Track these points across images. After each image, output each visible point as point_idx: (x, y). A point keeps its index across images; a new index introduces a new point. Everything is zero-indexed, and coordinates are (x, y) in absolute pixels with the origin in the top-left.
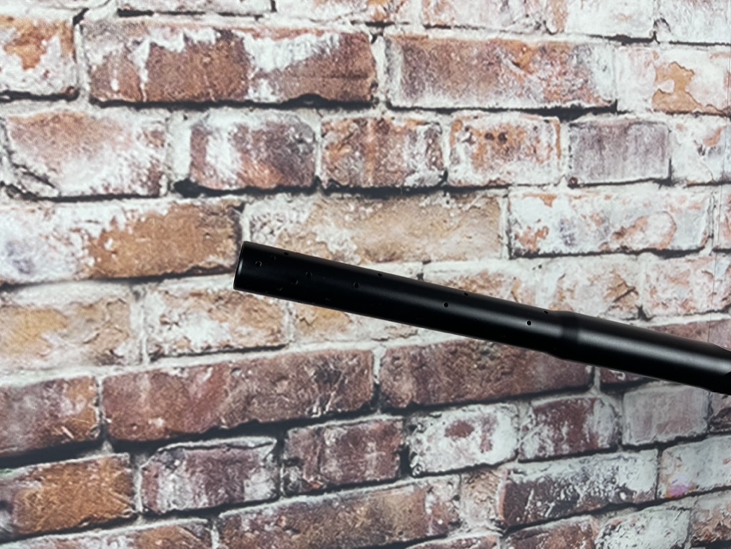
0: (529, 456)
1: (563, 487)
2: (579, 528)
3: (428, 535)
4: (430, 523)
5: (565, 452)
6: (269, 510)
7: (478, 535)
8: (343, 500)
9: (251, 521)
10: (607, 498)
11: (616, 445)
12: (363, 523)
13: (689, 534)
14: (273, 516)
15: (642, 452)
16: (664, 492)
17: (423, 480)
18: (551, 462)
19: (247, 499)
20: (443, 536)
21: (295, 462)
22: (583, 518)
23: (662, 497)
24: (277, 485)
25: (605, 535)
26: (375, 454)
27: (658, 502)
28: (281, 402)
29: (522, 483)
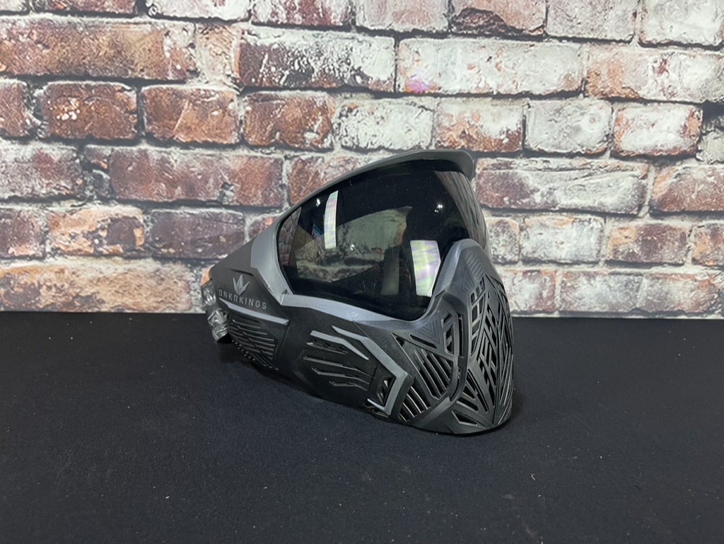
0: (262, 21)
1: (297, 58)
2: (315, 103)
3: (169, 78)
4: (170, 67)
5: (297, 23)
6: (23, 21)
7: (216, 89)
8: (86, 27)
9: (7, 29)
10: (342, 78)
11: (348, 25)
12: (106, 52)
13: (432, 137)
14: (25, 29)
15: (377, 37)
16: (402, 85)
17: (160, 21)
18: (284, 30)
20: (182, 82)
22: (319, 94)
23: (401, 90)
25: (341, 115)
27: (396, 95)
29: (256, 45)
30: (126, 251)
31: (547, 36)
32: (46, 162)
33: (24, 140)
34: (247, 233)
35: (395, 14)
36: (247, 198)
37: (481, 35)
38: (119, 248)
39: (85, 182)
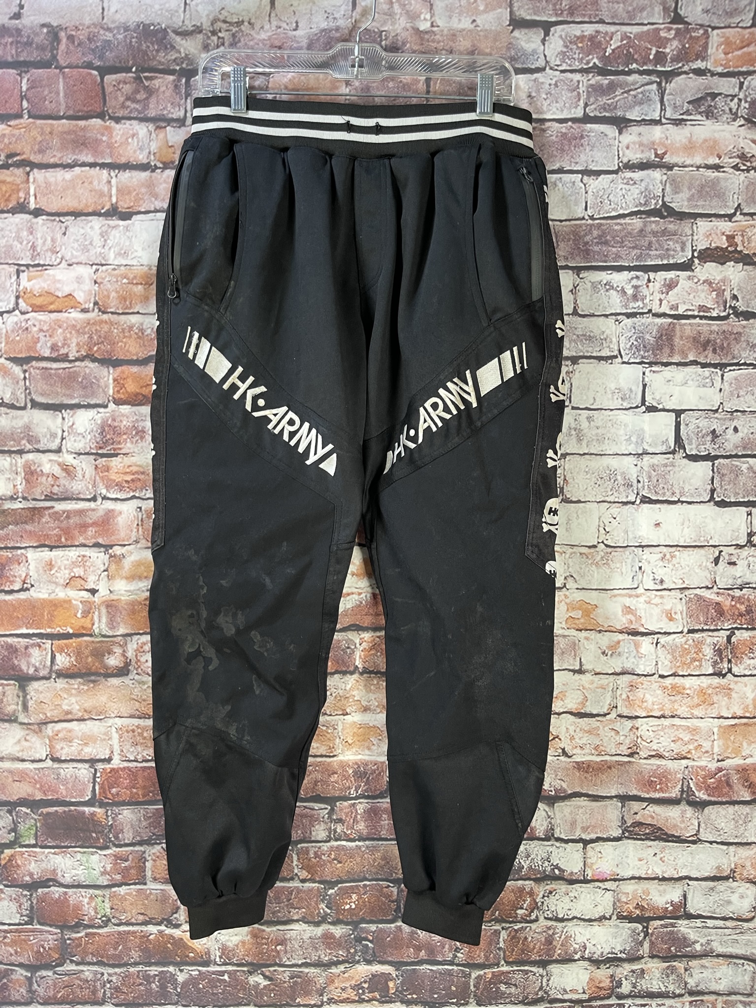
2: (525, 889)
6: (325, 847)
8: (367, 847)
9: (315, 852)
10: (545, 871)
11: (549, 836)
13: (615, 909)
14: (327, 851)
15: (570, 844)
16: (590, 875)
19: (313, 839)
21: (340, 821)
22: (527, 882)
23: (589, 878)
24: (330, 833)
25: (544, 896)
26: (386, 822)
27: (586, 881)
28: (333, 786)
30: (381, 997)
31: (700, 840)
32: (331, 938)
33: (317, 924)
34: (472, 984)
35: (583, 828)
36: (473, 958)
37: (647, 839)
38: (377, 995)
39: (356, 950)
